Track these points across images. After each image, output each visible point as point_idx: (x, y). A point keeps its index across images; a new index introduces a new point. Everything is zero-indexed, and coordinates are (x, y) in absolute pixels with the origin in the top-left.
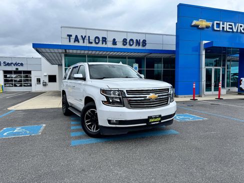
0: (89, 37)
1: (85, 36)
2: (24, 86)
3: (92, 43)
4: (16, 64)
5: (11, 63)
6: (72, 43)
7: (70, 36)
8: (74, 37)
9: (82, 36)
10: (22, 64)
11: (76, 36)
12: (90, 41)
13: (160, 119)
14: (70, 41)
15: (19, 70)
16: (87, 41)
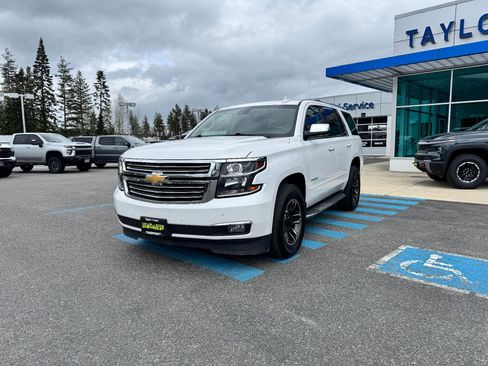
0: (462, 21)
1: (452, 24)
2: (374, 145)
3: (469, 35)
4: (362, 106)
5: (356, 105)
6: (418, 48)
7: (412, 33)
8: (421, 33)
9: (442, 26)
10: (371, 105)
11: (428, 30)
12: (465, 32)
13: (162, 228)
14: (411, 45)
15: (367, 115)
16: (458, 33)
